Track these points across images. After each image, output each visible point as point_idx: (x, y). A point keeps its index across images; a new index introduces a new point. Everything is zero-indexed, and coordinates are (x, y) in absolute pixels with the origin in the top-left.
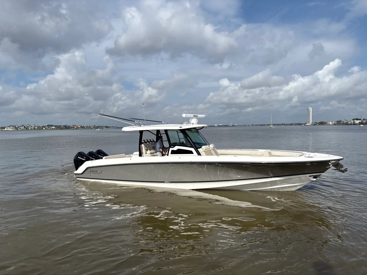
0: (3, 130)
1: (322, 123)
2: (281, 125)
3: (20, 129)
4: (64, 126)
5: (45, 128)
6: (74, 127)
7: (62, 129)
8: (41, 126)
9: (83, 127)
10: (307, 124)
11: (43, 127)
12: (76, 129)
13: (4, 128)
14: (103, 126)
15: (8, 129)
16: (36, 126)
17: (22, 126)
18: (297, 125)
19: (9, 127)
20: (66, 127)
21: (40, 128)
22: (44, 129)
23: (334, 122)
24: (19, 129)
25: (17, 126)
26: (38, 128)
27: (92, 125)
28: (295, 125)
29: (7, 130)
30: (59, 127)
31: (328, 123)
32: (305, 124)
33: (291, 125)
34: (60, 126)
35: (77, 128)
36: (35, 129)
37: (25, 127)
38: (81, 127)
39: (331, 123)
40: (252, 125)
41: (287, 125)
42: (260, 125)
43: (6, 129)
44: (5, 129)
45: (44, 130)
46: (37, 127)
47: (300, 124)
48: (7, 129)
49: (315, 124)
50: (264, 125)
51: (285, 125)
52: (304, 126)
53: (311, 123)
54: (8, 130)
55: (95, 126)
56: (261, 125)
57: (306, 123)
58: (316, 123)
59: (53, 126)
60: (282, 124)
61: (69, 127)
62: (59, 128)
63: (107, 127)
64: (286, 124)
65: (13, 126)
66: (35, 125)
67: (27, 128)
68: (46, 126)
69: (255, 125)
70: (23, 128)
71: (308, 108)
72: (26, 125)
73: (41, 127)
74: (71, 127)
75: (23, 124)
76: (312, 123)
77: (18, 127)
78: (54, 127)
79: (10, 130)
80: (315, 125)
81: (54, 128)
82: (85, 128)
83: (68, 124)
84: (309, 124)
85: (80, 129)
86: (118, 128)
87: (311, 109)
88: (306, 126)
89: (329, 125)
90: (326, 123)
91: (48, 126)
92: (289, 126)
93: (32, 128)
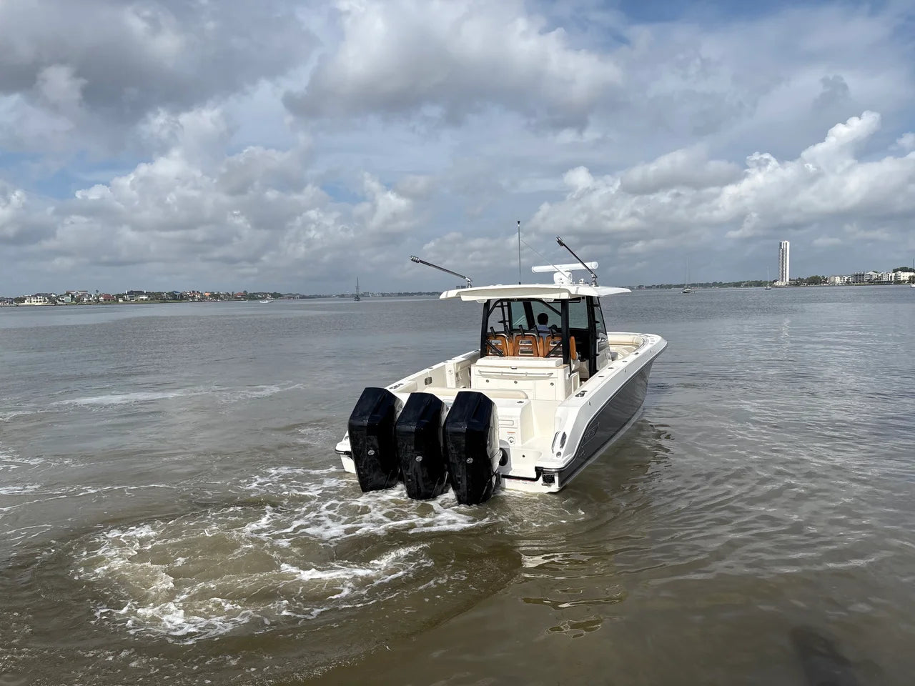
0: (21, 306)
1: (815, 281)
2: (711, 287)
3: (62, 303)
4: (169, 294)
5: (124, 300)
6: (194, 296)
7: (164, 300)
8: (112, 293)
9: (216, 296)
10: (779, 283)
11: (119, 296)
12: (200, 300)
13: (22, 300)
14: (265, 294)
15: (33, 303)
16: (101, 295)
17: (68, 294)
18: (751, 286)
19: (35, 296)
20: (176, 297)
21: (111, 300)
22: (120, 301)
23: (846, 278)
24: (60, 303)
25: (53, 296)
26: (105, 300)
27: (238, 290)
28: (746, 286)
29: (30, 306)
30: (157, 298)
31: (832, 279)
32: (772, 283)
33: (738, 285)
34: (160, 294)
35: (203, 299)
36: (98, 301)
37: (73, 296)
38: (213, 295)
39: (838, 280)
41: (726, 287)
42: (658, 287)
43: (26, 303)
44: (24, 302)
45: (122, 304)
46: (102, 296)
47: (759, 284)
48: (29, 304)
49: (797, 283)
50: (670, 287)
51: (721, 285)
52: (770, 289)
53: (788, 280)
54: (34, 305)
55: (245, 292)
56: (661, 287)
57: (775, 281)
58: (801, 280)
59: (141, 293)
60: (715, 284)
61: (181, 295)
62: (157, 299)
63: (276, 296)
64: (724, 284)
65: (44, 295)
66: (97, 291)
67: (78, 300)
68: (125, 294)
70: (68, 299)
71: (781, 244)
72: (76, 292)
73: (113, 296)
74: (188, 297)
75: (69, 290)
76: (790, 280)
77: (57, 298)
78: (144, 297)
79: (37, 304)
80: (797, 285)
81: (146, 300)
82: (221, 299)
83: (180, 290)
84: (783, 284)
85: (210, 301)
86: (304, 297)
87: (787, 245)
88: (776, 287)
89: (834, 284)
90: (826, 279)
91: (130, 293)
92: (732, 288)
93: (91, 299)
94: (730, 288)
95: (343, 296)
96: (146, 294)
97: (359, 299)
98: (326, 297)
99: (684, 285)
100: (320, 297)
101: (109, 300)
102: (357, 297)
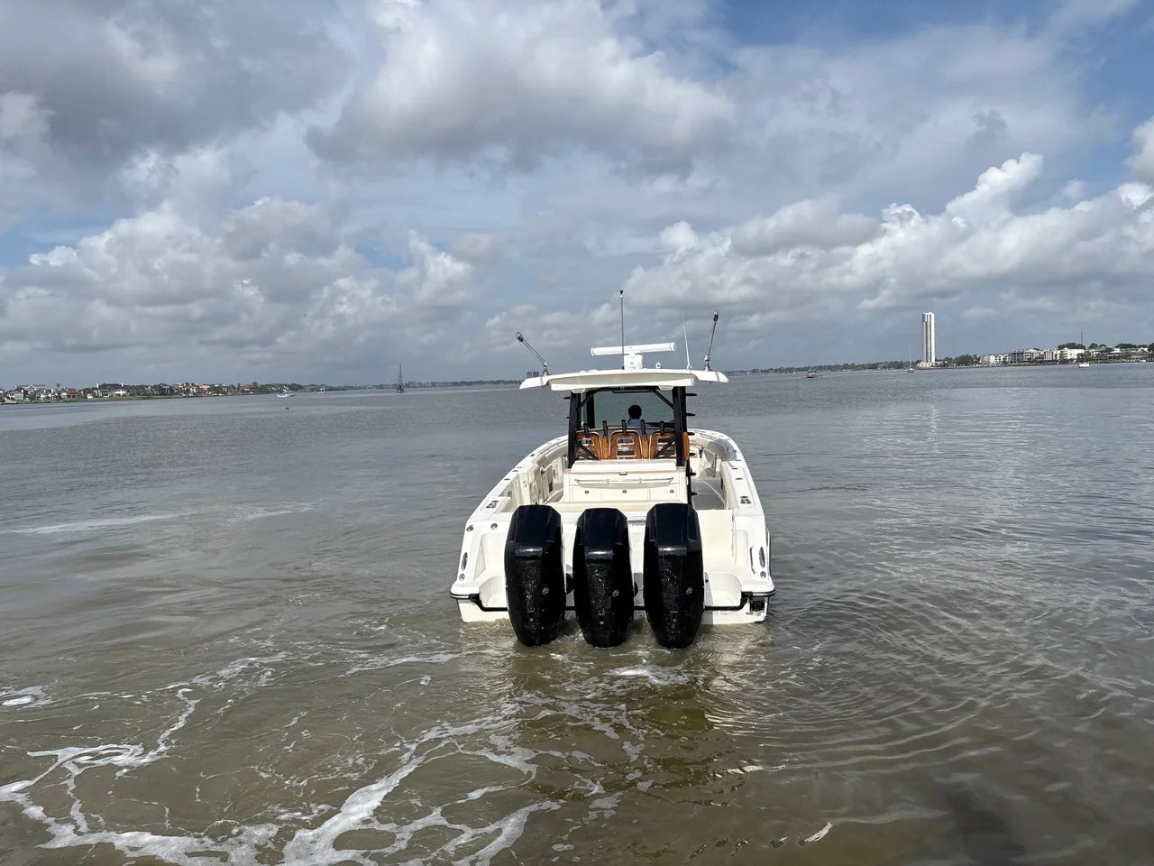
1: (966, 361)
2: (842, 370)
3: (12, 402)
4: (154, 387)
5: (94, 396)
6: (188, 390)
7: (148, 396)
8: (79, 387)
9: (217, 390)
10: (922, 365)
11: (87, 391)
12: (196, 395)
14: (281, 386)
16: (63, 391)
17: (19, 390)
18: (889, 367)
20: (164, 392)
21: (76, 396)
22: (89, 397)
23: (1002, 357)
24: (8, 401)
26: (69, 396)
27: (246, 382)
28: (884, 367)
30: (138, 392)
31: (986, 358)
32: (915, 364)
33: (874, 367)
34: (142, 387)
35: (200, 393)
36: (60, 398)
37: (26, 392)
38: (213, 388)
39: (992, 359)
40: (754, 371)
41: (860, 369)
42: (776, 371)
45: (91, 400)
46: (65, 391)
47: (899, 365)
49: (945, 364)
50: (791, 370)
51: (853, 367)
52: (913, 372)
53: (933, 360)
55: (255, 383)
56: (780, 370)
57: (919, 362)
58: (949, 360)
59: (117, 387)
60: (846, 367)
61: (171, 389)
62: (139, 394)
63: (294, 388)
64: (857, 366)
66: (58, 385)
67: (33, 398)
68: (96, 388)
69: (762, 371)
70: (20, 396)
71: (924, 315)
72: (31, 387)
73: (80, 391)
74: (180, 391)
75: (20, 384)
76: (936, 360)
77: (5, 394)
78: (121, 392)
80: (944, 366)
81: (124, 395)
82: (224, 393)
83: (169, 382)
84: (928, 365)
85: (210, 396)
86: (330, 389)
87: (931, 317)
88: (920, 369)
89: (988, 365)
90: (979, 359)
91: (103, 387)
92: (868, 371)
93: (50, 395)
94: (864, 371)
95: (381, 387)
96: (125, 388)
97: (402, 391)
98: (360, 388)
99: (809, 368)
100: (352, 388)
101: (74, 397)
102: (400, 388)
